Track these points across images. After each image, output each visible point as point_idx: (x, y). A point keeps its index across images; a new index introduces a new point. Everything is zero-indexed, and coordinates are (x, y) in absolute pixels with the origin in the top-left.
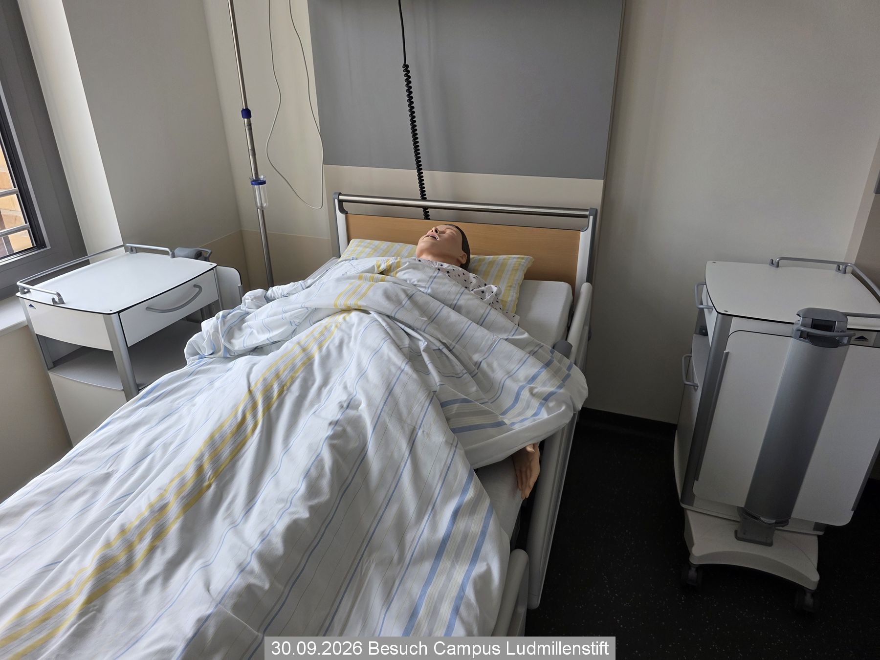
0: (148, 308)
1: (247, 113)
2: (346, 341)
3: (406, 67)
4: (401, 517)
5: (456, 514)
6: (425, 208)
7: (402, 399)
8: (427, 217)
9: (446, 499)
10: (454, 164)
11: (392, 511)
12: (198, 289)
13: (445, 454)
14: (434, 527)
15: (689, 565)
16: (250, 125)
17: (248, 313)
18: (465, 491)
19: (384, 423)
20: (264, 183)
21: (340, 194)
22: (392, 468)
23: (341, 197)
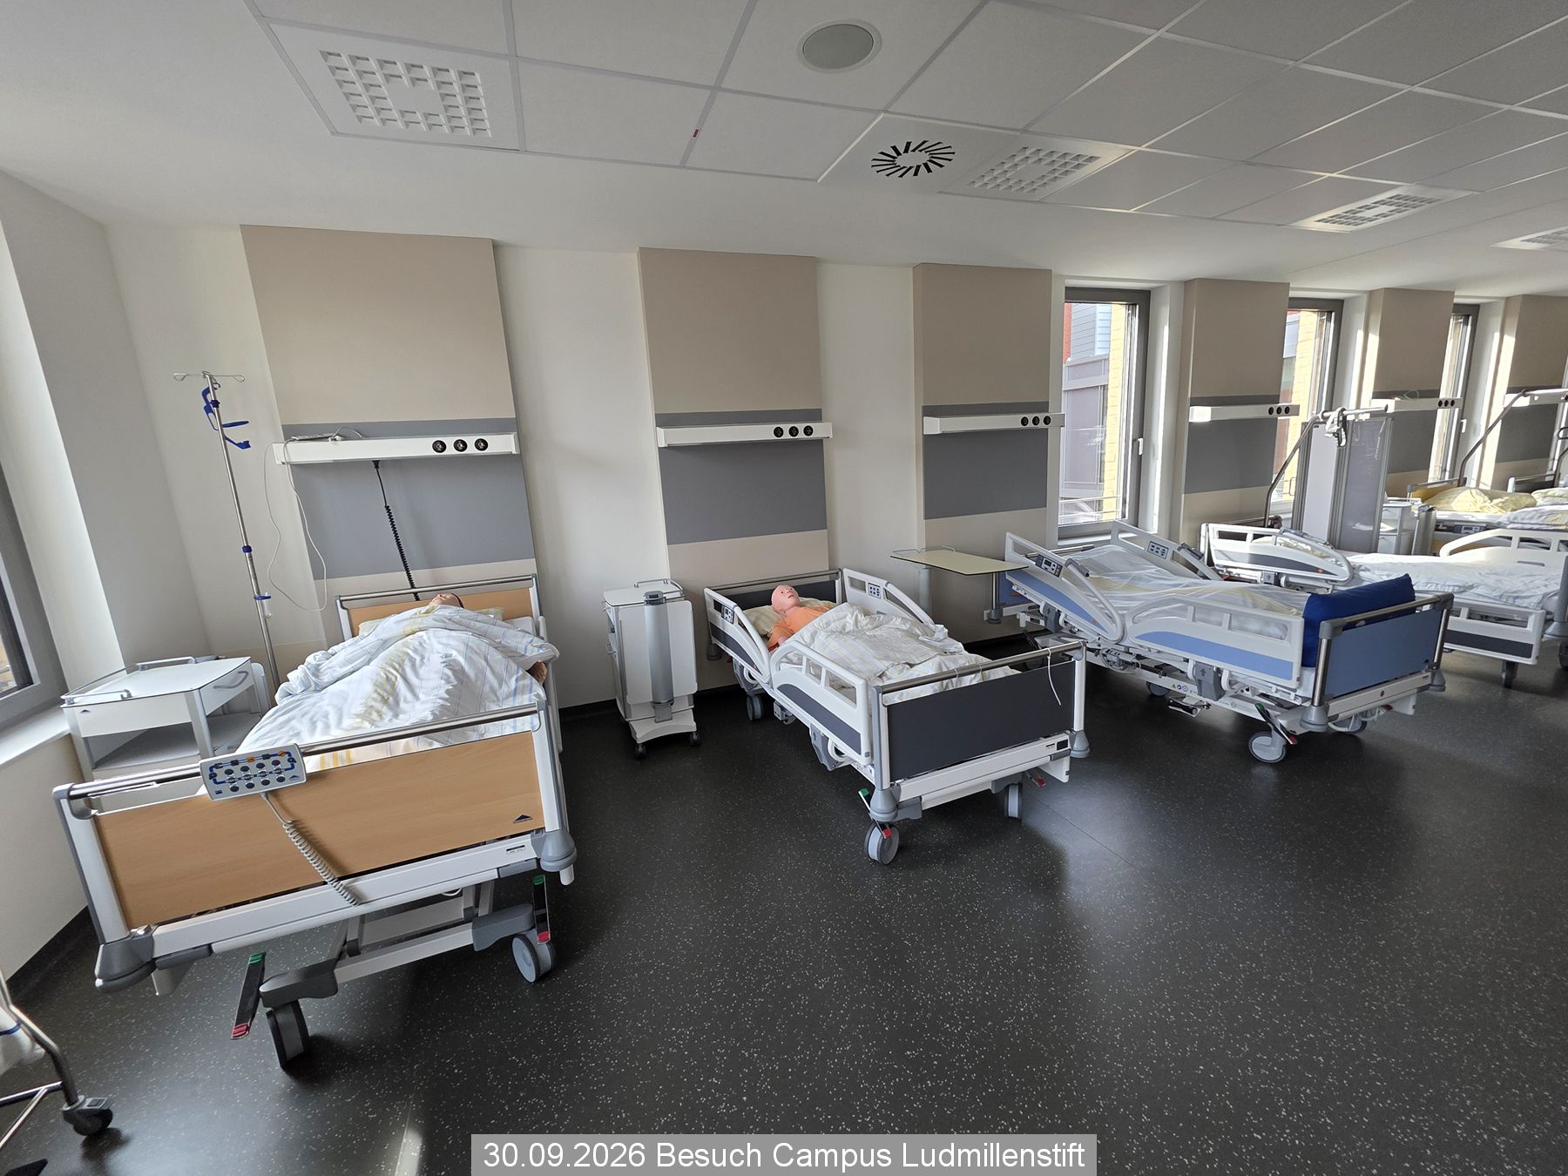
0: (215, 687)
1: (248, 549)
2: (422, 642)
3: (387, 508)
4: (492, 688)
5: (516, 680)
6: (415, 594)
7: (475, 647)
8: (417, 599)
9: (510, 678)
10: (432, 563)
11: (487, 688)
12: (244, 674)
13: (504, 661)
14: (509, 687)
15: (637, 745)
16: (251, 557)
17: (319, 665)
18: (518, 672)
19: (470, 657)
20: (269, 597)
21: (340, 596)
22: (480, 672)
23: (342, 598)
